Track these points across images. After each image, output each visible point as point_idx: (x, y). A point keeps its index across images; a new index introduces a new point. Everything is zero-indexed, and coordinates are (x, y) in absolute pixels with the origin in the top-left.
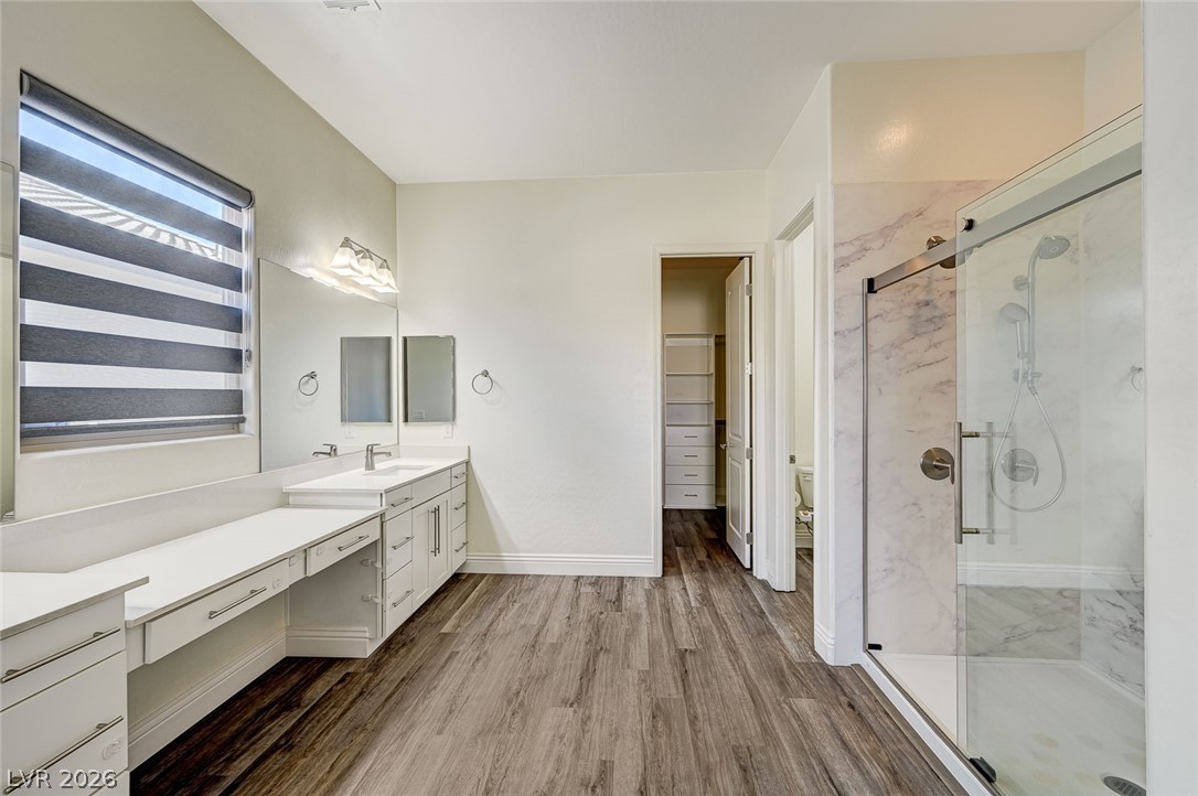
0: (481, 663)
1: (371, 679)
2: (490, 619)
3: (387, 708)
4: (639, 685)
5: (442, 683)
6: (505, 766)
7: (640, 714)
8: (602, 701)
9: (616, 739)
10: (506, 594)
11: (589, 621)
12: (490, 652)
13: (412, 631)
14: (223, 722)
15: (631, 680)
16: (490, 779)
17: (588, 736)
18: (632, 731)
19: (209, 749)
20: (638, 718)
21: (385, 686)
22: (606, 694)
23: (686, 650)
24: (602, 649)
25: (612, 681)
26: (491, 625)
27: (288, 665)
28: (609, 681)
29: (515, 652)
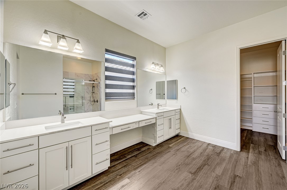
0: (174, 156)
1: (153, 150)
2: (181, 147)
3: (153, 157)
4: (215, 178)
5: (165, 156)
6: (170, 179)
7: (211, 185)
8: (201, 177)
9: (200, 188)
10: (187, 142)
11: (207, 156)
12: (177, 154)
13: (163, 144)
14: (130, 149)
15: (213, 175)
16: (166, 180)
17: (192, 183)
18: (206, 188)
19: (127, 152)
20: (210, 186)
21: (154, 153)
22: (203, 176)
23: (238, 176)
24: (207, 164)
25: (206, 173)
26: (181, 148)
27: (142, 143)
28: (205, 173)
29: (183, 156)
